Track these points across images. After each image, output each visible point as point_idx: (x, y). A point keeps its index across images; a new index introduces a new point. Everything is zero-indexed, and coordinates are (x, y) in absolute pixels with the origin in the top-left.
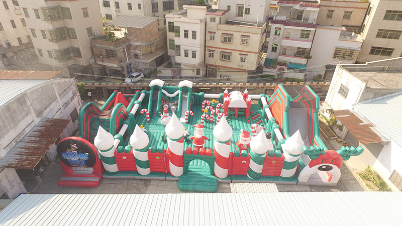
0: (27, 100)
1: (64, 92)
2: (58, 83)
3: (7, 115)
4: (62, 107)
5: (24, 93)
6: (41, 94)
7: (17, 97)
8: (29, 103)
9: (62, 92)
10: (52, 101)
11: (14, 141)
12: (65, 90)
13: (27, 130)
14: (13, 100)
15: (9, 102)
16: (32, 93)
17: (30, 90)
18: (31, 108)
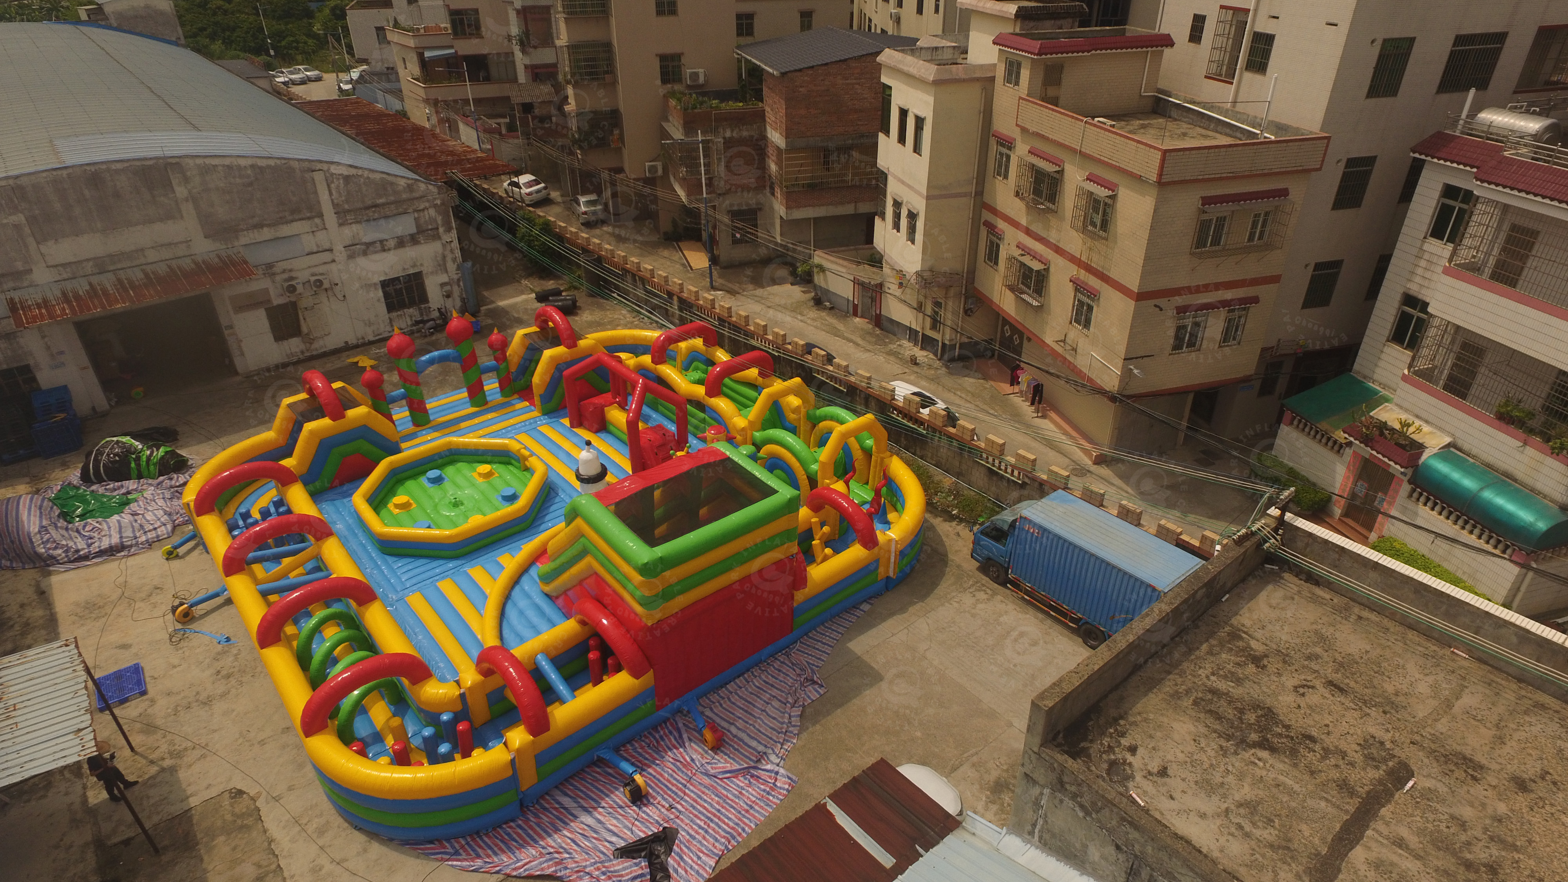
0: (175, 183)
1: (367, 208)
2: (347, 179)
3: (87, 192)
4: (339, 248)
5: (174, 161)
6: (251, 184)
7: (138, 163)
8: (181, 191)
9: (359, 205)
10: (297, 217)
11: (91, 263)
12: (376, 206)
13: (152, 256)
14: (119, 166)
15: (104, 167)
16: (206, 170)
17: (199, 161)
18: (188, 209)
